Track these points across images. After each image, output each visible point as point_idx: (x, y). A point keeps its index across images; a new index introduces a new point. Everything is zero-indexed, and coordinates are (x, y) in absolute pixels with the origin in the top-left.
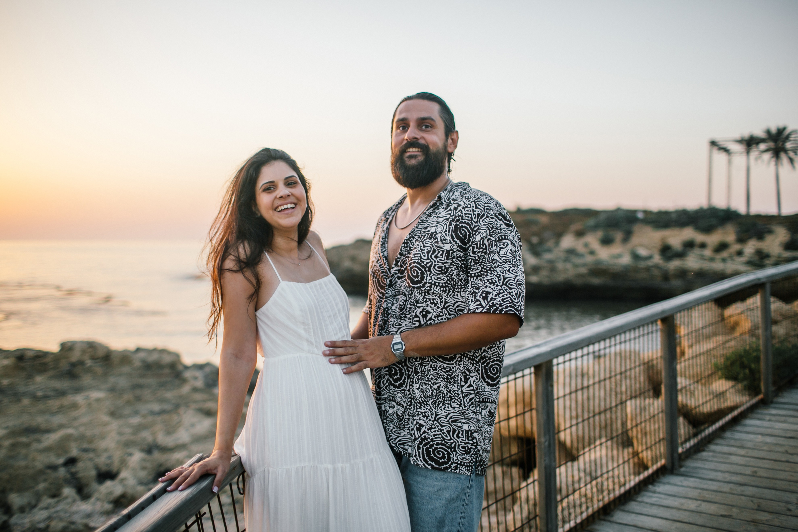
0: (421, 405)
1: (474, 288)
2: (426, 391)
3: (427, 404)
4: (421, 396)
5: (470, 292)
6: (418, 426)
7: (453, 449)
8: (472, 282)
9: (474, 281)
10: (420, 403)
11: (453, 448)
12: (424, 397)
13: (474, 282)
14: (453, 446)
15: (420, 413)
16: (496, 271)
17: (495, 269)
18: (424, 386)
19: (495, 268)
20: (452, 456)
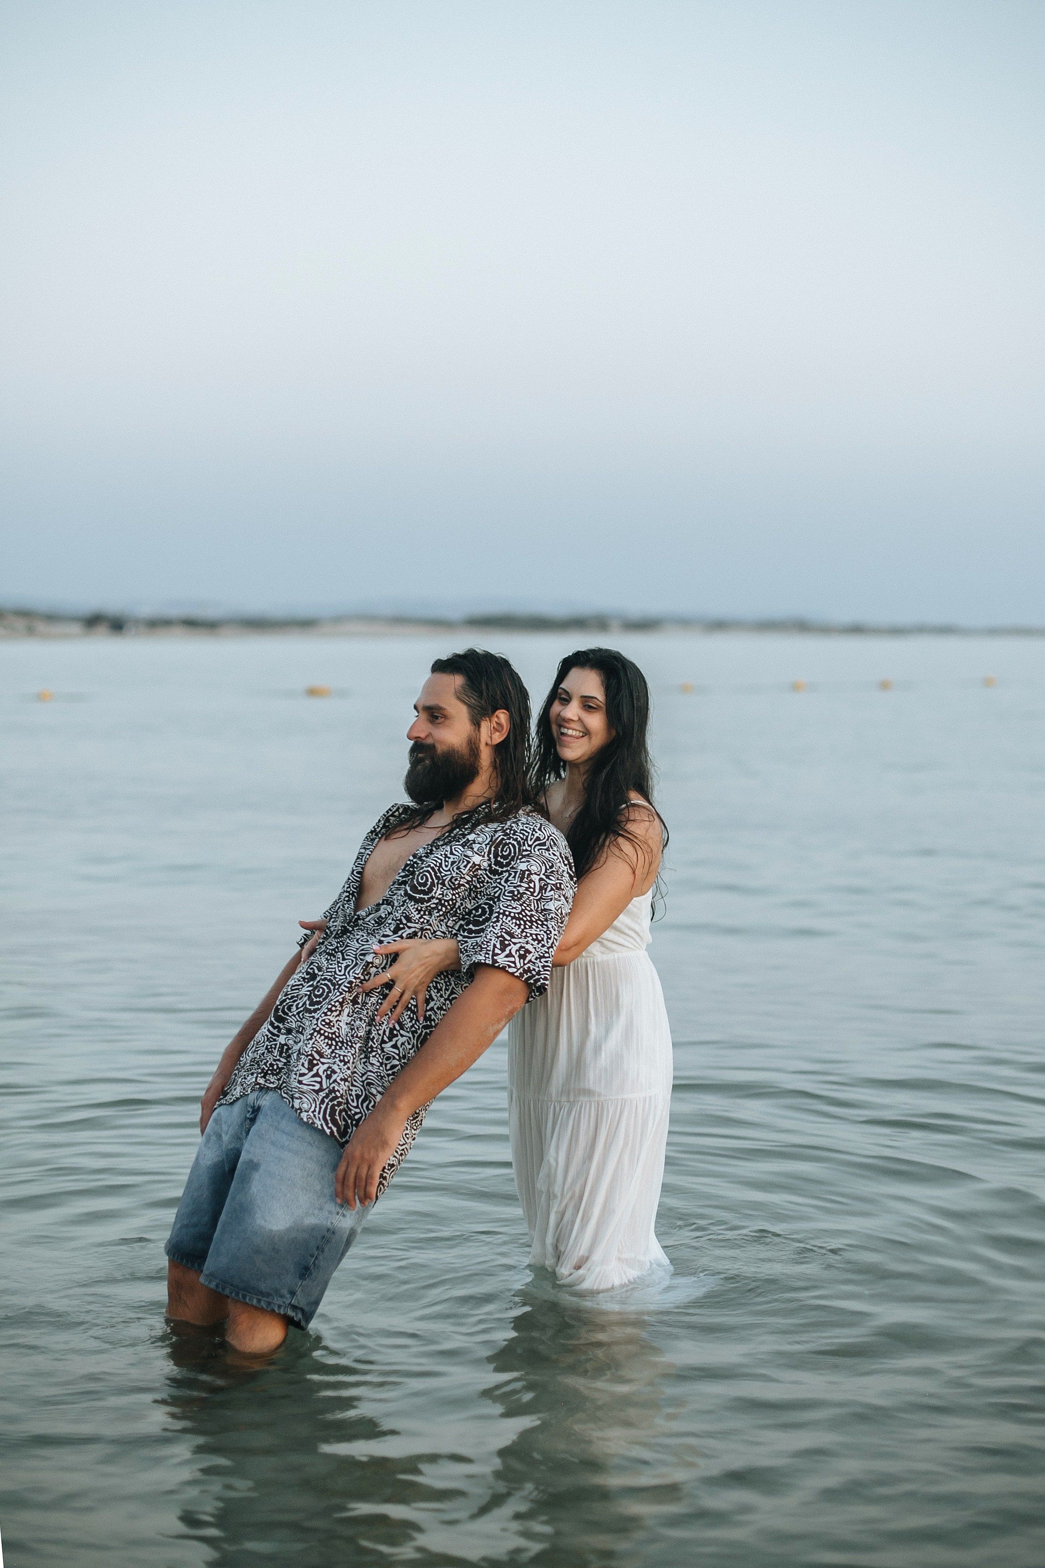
0: (343, 1045)
1: (504, 930)
2: (357, 1028)
3: (351, 1047)
4: (347, 1035)
5: (496, 934)
6: (329, 1073)
7: (354, 1122)
8: (503, 922)
9: (507, 921)
10: (342, 1042)
11: (355, 1120)
12: (352, 1036)
13: (507, 923)
14: (357, 1117)
15: (337, 1056)
16: (547, 925)
17: (545, 923)
18: (358, 1022)
19: (546, 920)
20: (350, 1131)
